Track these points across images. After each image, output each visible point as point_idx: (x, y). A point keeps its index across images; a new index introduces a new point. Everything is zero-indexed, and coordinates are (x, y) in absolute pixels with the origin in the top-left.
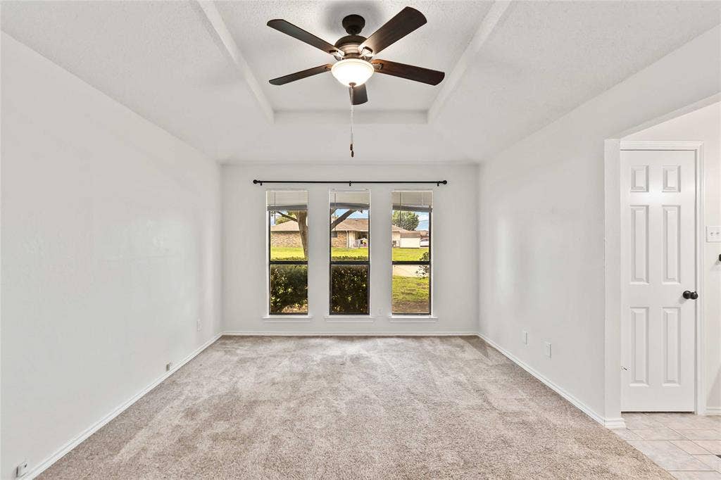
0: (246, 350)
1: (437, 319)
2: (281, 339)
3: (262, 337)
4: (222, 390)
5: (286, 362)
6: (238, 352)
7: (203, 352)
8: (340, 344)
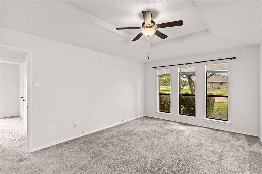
0: (147, 121)
1: (230, 124)
2: (160, 120)
3: (155, 118)
4: (131, 129)
5: (155, 127)
6: (145, 121)
7: (136, 119)
8: (179, 125)
